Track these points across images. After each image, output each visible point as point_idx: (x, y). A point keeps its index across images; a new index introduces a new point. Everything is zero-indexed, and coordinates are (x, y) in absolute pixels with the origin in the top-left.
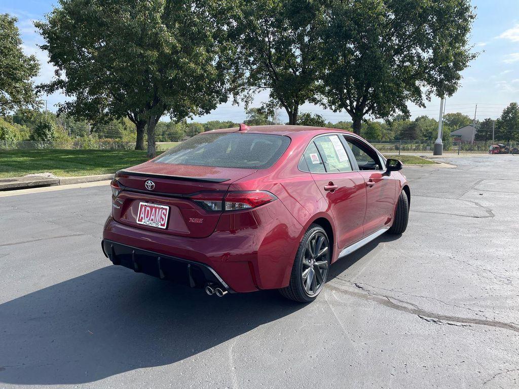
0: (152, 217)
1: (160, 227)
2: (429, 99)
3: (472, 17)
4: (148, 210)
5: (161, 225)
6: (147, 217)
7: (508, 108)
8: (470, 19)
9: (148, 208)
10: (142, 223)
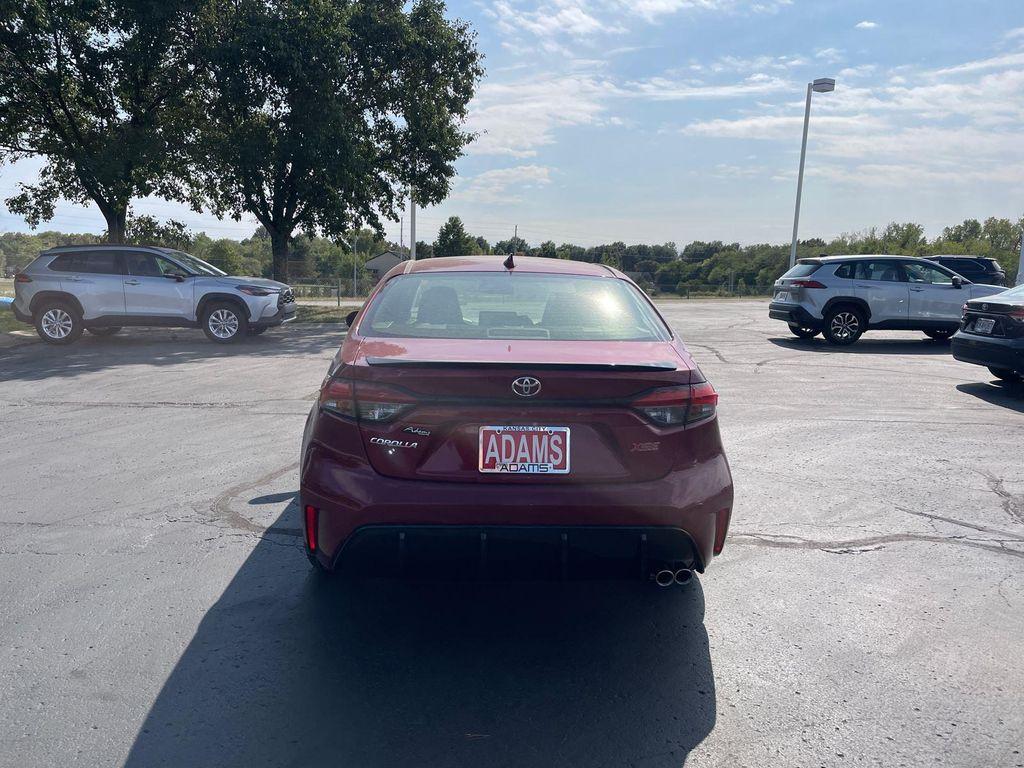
0: (521, 455)
1: (551, 471)
2: (401, 206)
3: (478, 73)
4: (508, 443)
5: (555, 467)
6: (508, 457)
7: (447, 226)
8: (475, 75)
9: (510, 438)
10: (497, 470)
